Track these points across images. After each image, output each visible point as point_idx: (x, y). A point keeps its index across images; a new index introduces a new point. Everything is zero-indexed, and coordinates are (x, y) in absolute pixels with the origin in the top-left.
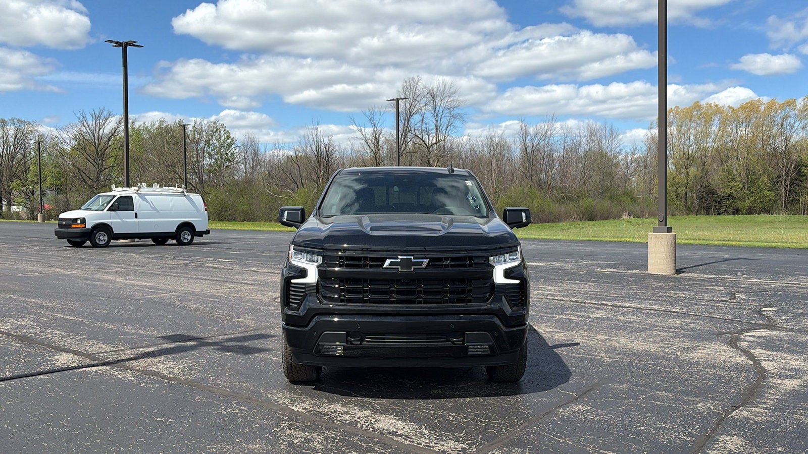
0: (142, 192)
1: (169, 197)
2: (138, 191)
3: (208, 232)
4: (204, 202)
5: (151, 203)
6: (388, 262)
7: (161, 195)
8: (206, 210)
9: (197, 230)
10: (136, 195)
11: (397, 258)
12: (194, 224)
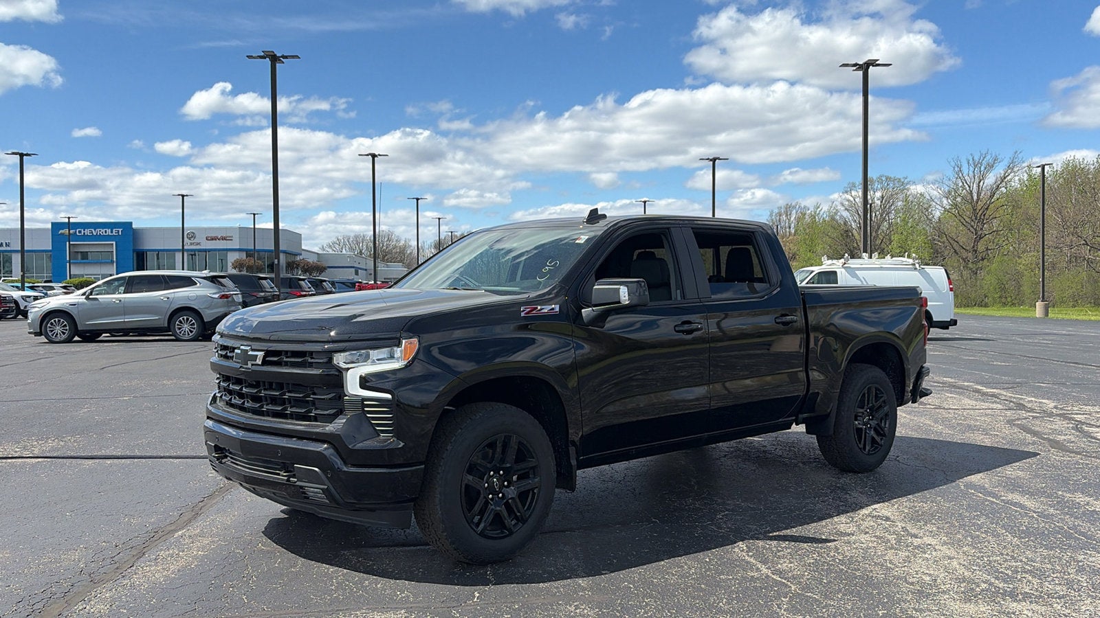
0: (852, 266)
1: (893, 272)
2: (845, 263)
3: (954, 322)
4: (949, 278)
5: (863, 280)
6: (235, 353)
7: (881, 269)
8: (951, 290)
9: (934, 320)
10: (843, 270)
12: (931, 312)
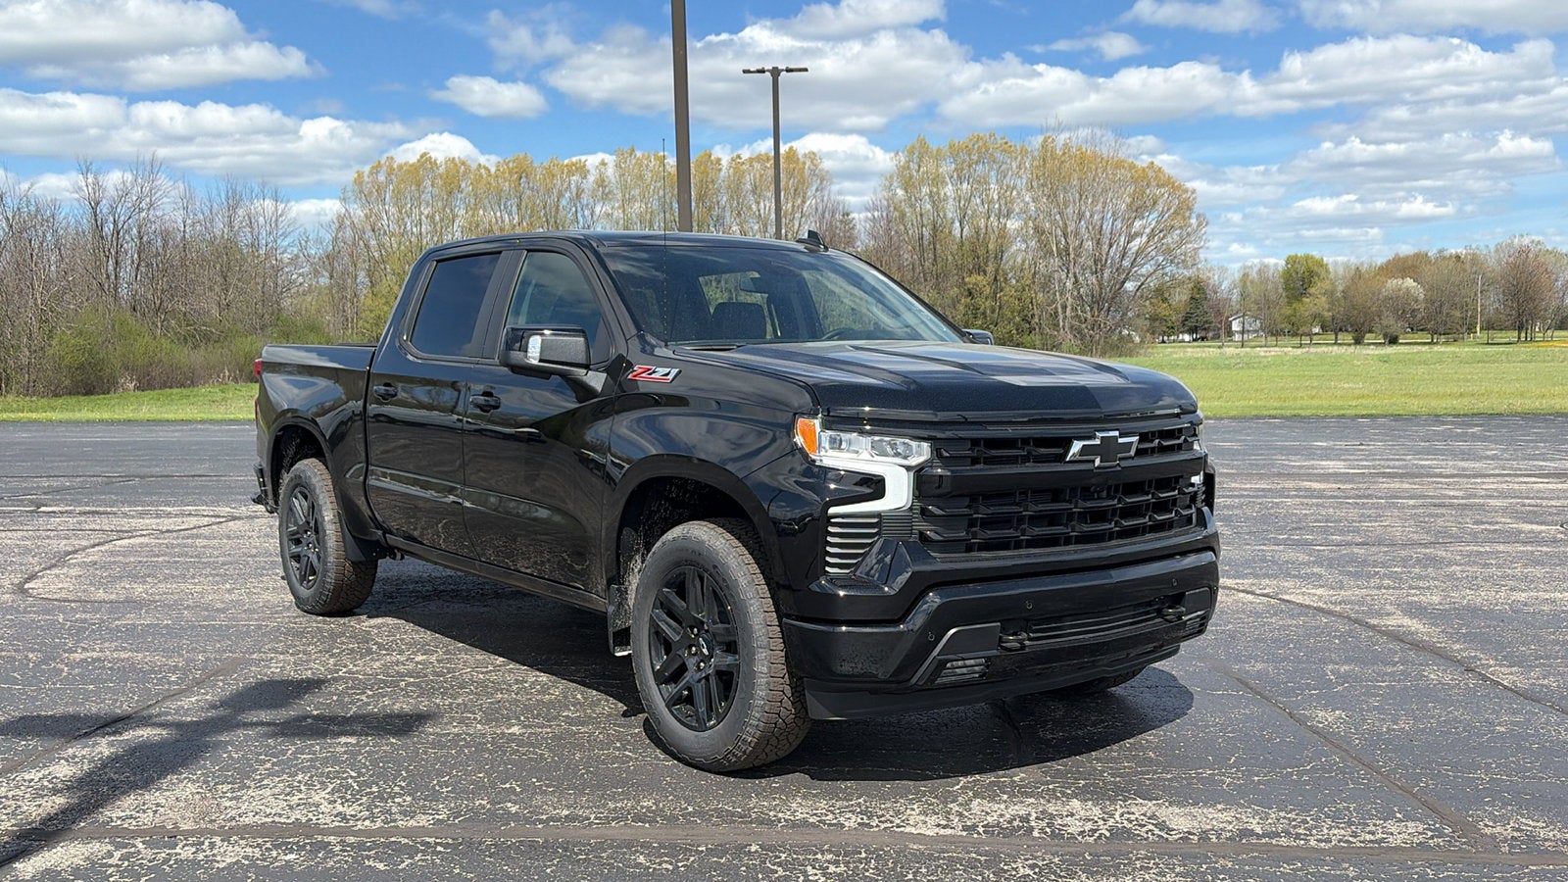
6: (1077, 446)
11: (1093, 437)
